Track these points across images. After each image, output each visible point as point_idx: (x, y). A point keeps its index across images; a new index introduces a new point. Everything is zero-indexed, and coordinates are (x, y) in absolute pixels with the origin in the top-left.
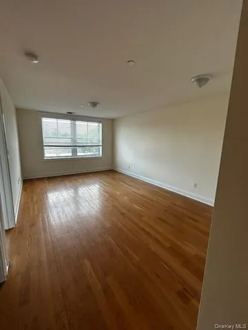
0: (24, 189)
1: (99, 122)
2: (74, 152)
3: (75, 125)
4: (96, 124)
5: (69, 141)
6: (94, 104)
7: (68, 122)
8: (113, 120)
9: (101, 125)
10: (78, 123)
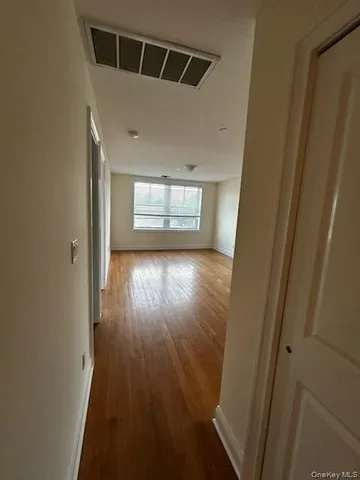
0: (112, 260)
1: (199, 187)
2: (167, 223)
3: (169, 190)
4: (196, 189)
5: (162, 209)
6: (191, 168)
7: (163, 187)
8: (217, 185)
9: (201, 190)
10: (173, 188)
